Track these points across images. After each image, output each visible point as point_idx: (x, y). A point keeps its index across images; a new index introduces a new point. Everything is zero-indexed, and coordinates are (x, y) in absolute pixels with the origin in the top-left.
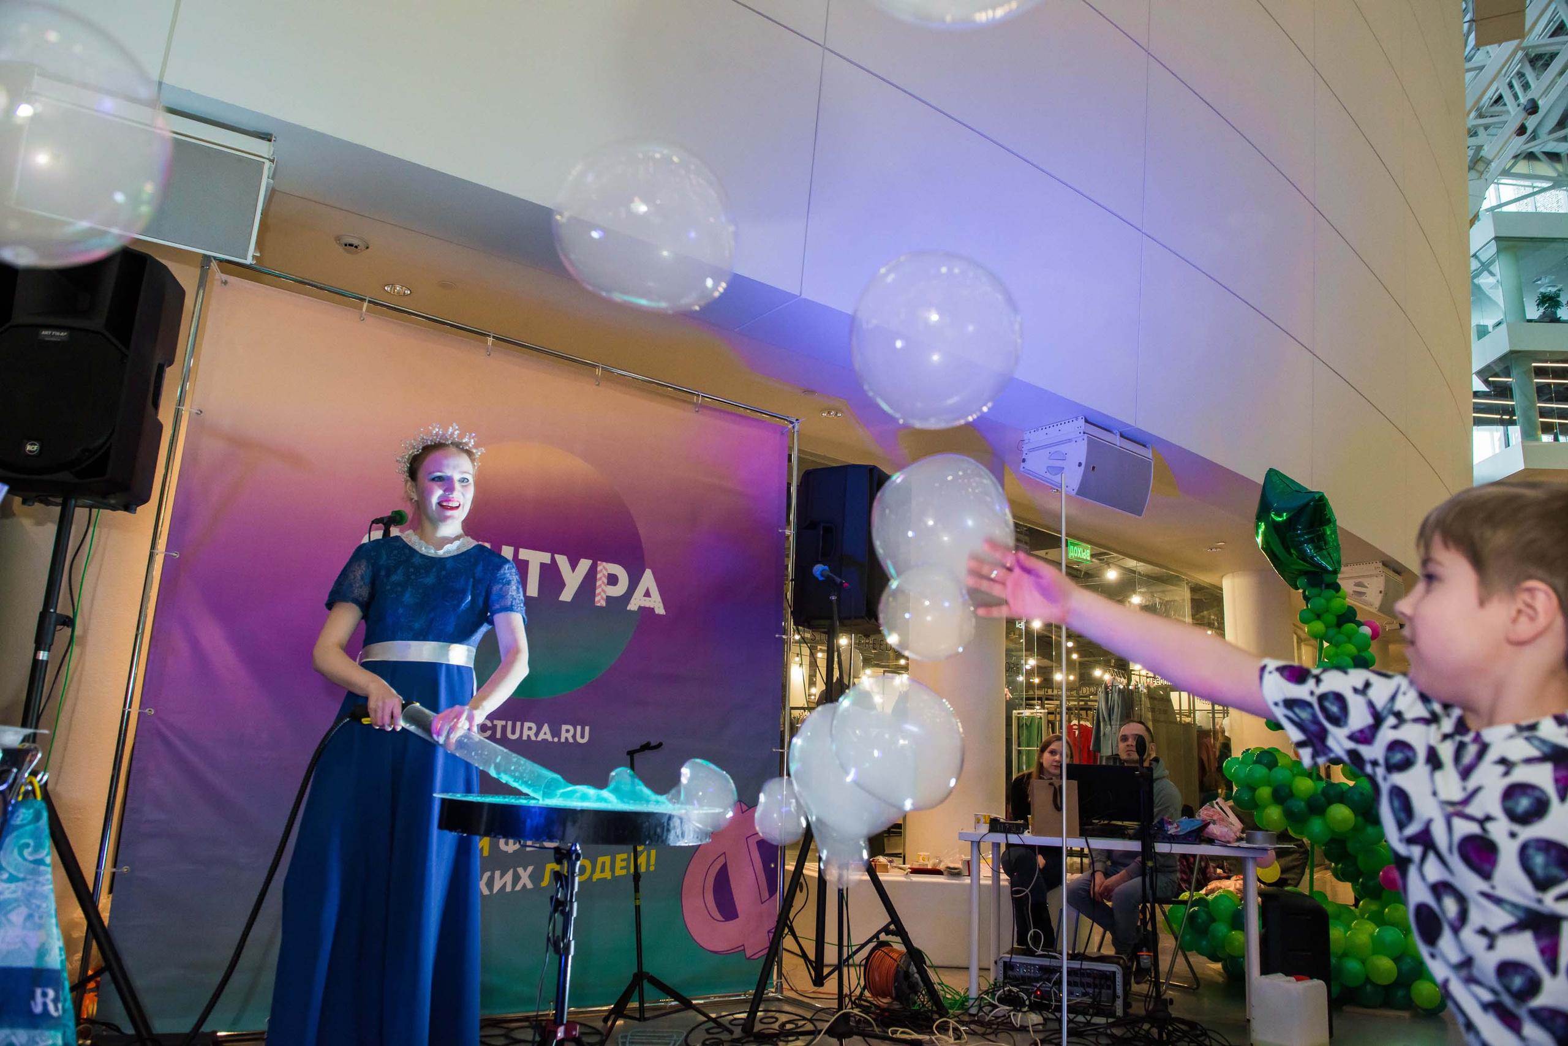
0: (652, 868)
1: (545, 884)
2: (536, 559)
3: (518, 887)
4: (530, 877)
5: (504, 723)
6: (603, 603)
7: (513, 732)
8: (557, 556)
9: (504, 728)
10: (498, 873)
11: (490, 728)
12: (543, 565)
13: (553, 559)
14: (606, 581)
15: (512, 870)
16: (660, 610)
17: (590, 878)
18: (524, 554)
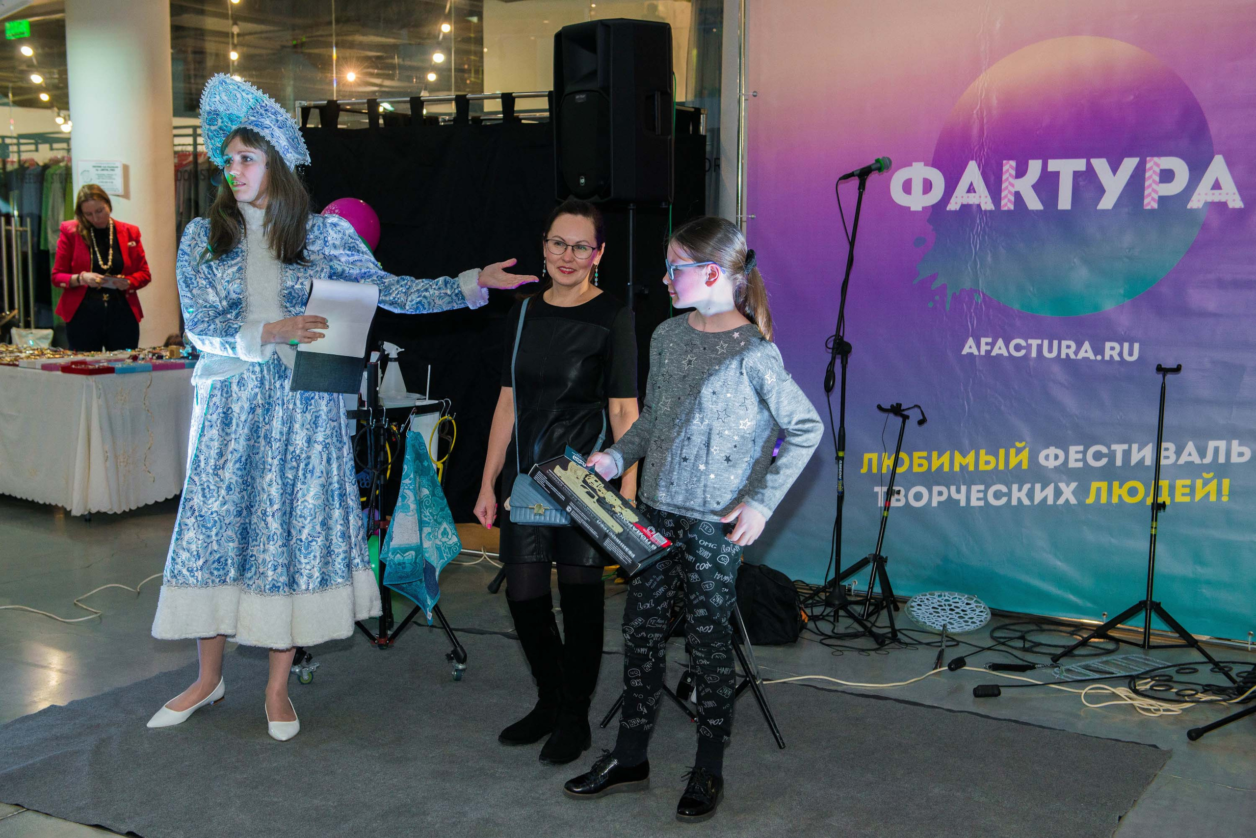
0: (1225, 499)
1: (1090, 500)
2: (1067, 168)
3: (1061, 501)
4: (1073, 493)
5: (1039, 342)
6: (1155, 206)
7: (1050, 350)
8: (1094, 161)
9: (1040, 348)
10: (1038, 486)
11: (1024, 348)
12: (1076, 174)
13: (1089, 166)
14: (1157, 179)
15: (1052, 485)
16: (1235, 202)
17: (1143, 501)
18: (1054, 165)
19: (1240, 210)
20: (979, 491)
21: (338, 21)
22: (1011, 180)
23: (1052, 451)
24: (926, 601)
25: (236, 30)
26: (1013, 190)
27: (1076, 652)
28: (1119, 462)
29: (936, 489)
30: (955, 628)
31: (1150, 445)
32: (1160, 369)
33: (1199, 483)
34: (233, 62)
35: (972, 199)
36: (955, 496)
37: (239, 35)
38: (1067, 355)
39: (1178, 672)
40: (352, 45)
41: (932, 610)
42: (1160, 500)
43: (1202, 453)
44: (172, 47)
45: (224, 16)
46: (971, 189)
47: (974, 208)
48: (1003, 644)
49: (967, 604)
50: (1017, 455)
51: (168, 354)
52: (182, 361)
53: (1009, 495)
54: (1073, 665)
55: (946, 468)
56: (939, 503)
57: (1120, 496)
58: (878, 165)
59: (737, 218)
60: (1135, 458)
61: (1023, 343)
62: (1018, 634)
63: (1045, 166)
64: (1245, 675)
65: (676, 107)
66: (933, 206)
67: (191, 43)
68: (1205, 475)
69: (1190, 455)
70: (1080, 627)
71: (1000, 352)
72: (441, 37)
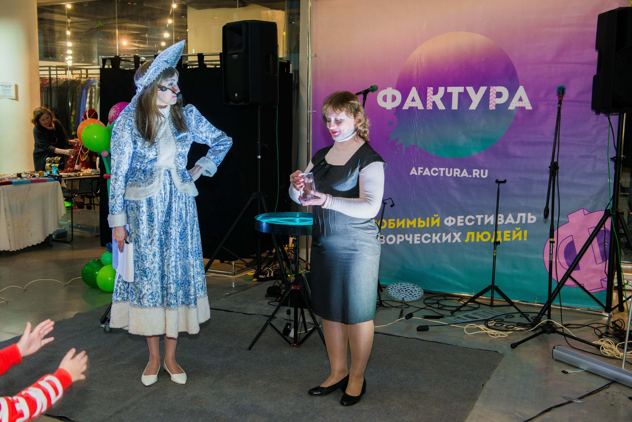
0: (525, 239)
1: (467, 241)
2: (455, 91)
3: (454, 241)
4: (460, 237)
5: (444, 169)
6: (494, 108)
7: (449, 173)
8: (467, 88)
9: (444, 172)
10: (444, 234)
11: (437, 172)
12: (460, 94)
13: (465, 90)
14: (495, 96)
15: (450, 233)
16: (529, 107)
17: (490, 240)
18: (450, 89)
19: (531, 110)
20: (418, 237)
21: (119, 17)
22: (431, 96)
23: (450, 218)
24: (395, 287)
25: (69, 21)
26: (432, 101)
27: (461, 309)
28: (479, 223)
29: (399, 236)
30: (407, 299)
31: (493, 215)
32: (497, 181)
33: (514, 232)
34: (68, 36)
35: (414, 105)
36: (407, 239)
37: (70, 23)
38: (456, 175)
39: (506, 317)
40: (125, 29)
41: (397, 291)
42: (498, 240)
43: (515, 219)
44: (39, 28)
45: (64, 14)
46: (413, 100)
47: (415, 109)
48: (430, 306)
49: (413, 288)
50: (435, 220)
51: (38, 175)
52: (45, 178)
53: (431, 238)
54: (460, 315)
55: (403, 227)
56: (400, 242)
57: (480, 238)
58: (372, 89)
59: (308, 112)
60: (486, 221)
61: (437, 170)
62: (436, 301)
63: (446, 90)
64: (534, 318)
65: (279, 61)
66: (396, 107)
67: (47, 26)
68: (517, 229)
69: (510, 220)
70: (462, 298)
71: (427, 174)
72: (168, 25)
